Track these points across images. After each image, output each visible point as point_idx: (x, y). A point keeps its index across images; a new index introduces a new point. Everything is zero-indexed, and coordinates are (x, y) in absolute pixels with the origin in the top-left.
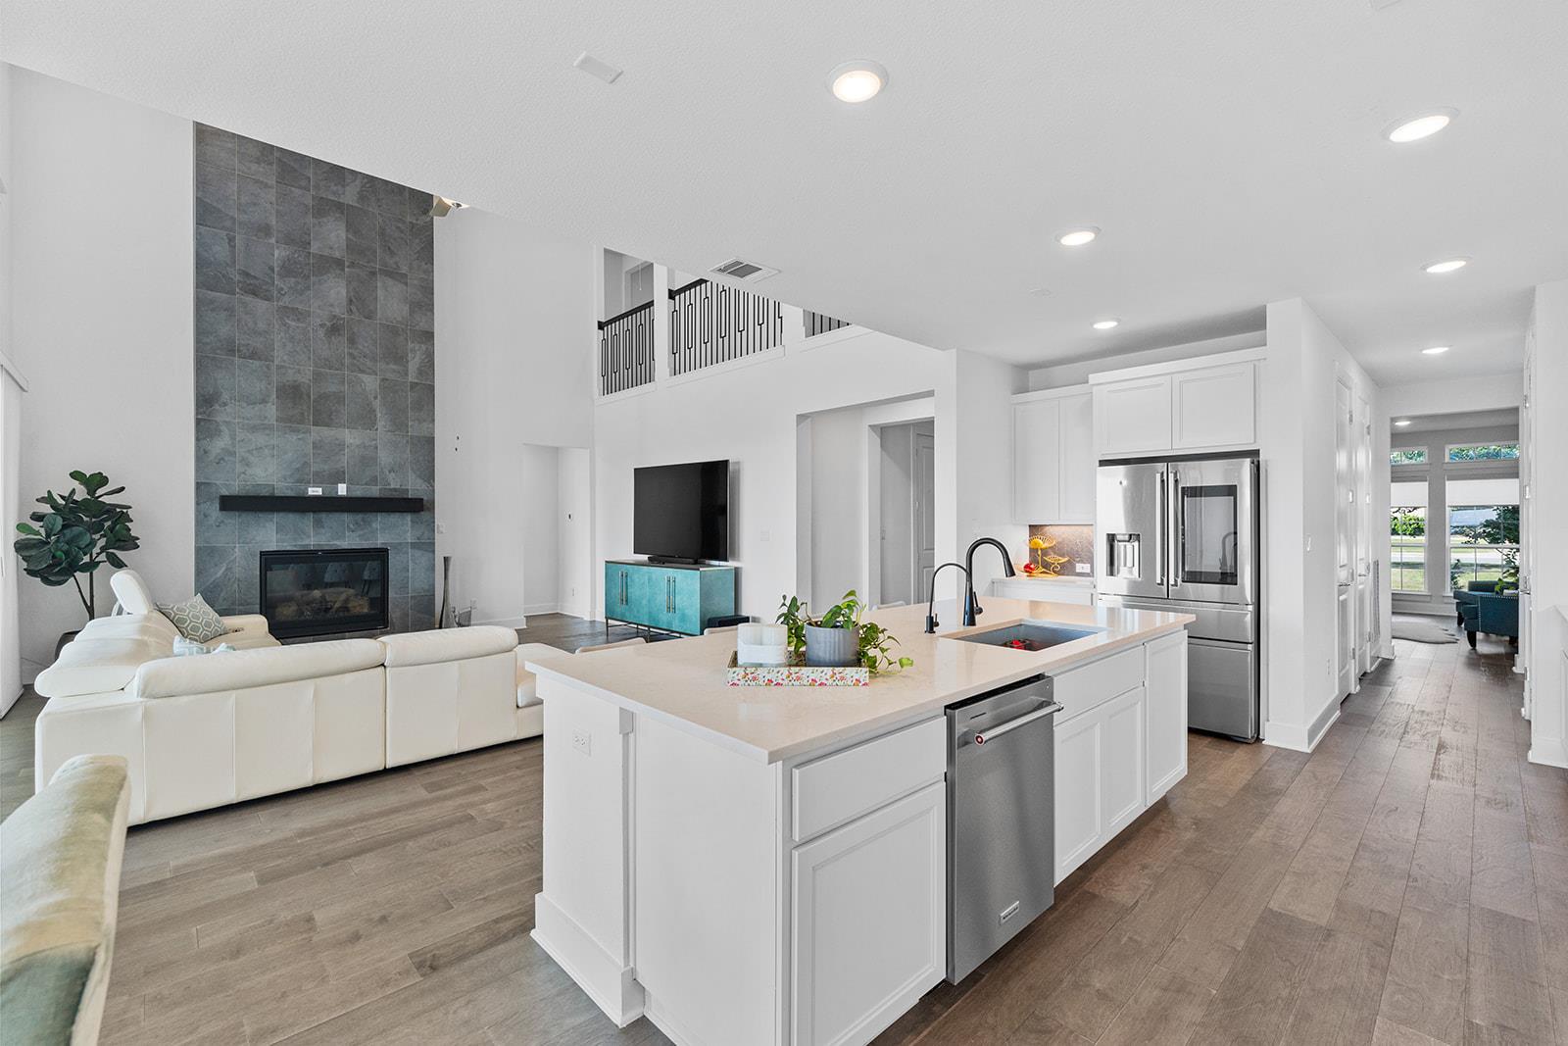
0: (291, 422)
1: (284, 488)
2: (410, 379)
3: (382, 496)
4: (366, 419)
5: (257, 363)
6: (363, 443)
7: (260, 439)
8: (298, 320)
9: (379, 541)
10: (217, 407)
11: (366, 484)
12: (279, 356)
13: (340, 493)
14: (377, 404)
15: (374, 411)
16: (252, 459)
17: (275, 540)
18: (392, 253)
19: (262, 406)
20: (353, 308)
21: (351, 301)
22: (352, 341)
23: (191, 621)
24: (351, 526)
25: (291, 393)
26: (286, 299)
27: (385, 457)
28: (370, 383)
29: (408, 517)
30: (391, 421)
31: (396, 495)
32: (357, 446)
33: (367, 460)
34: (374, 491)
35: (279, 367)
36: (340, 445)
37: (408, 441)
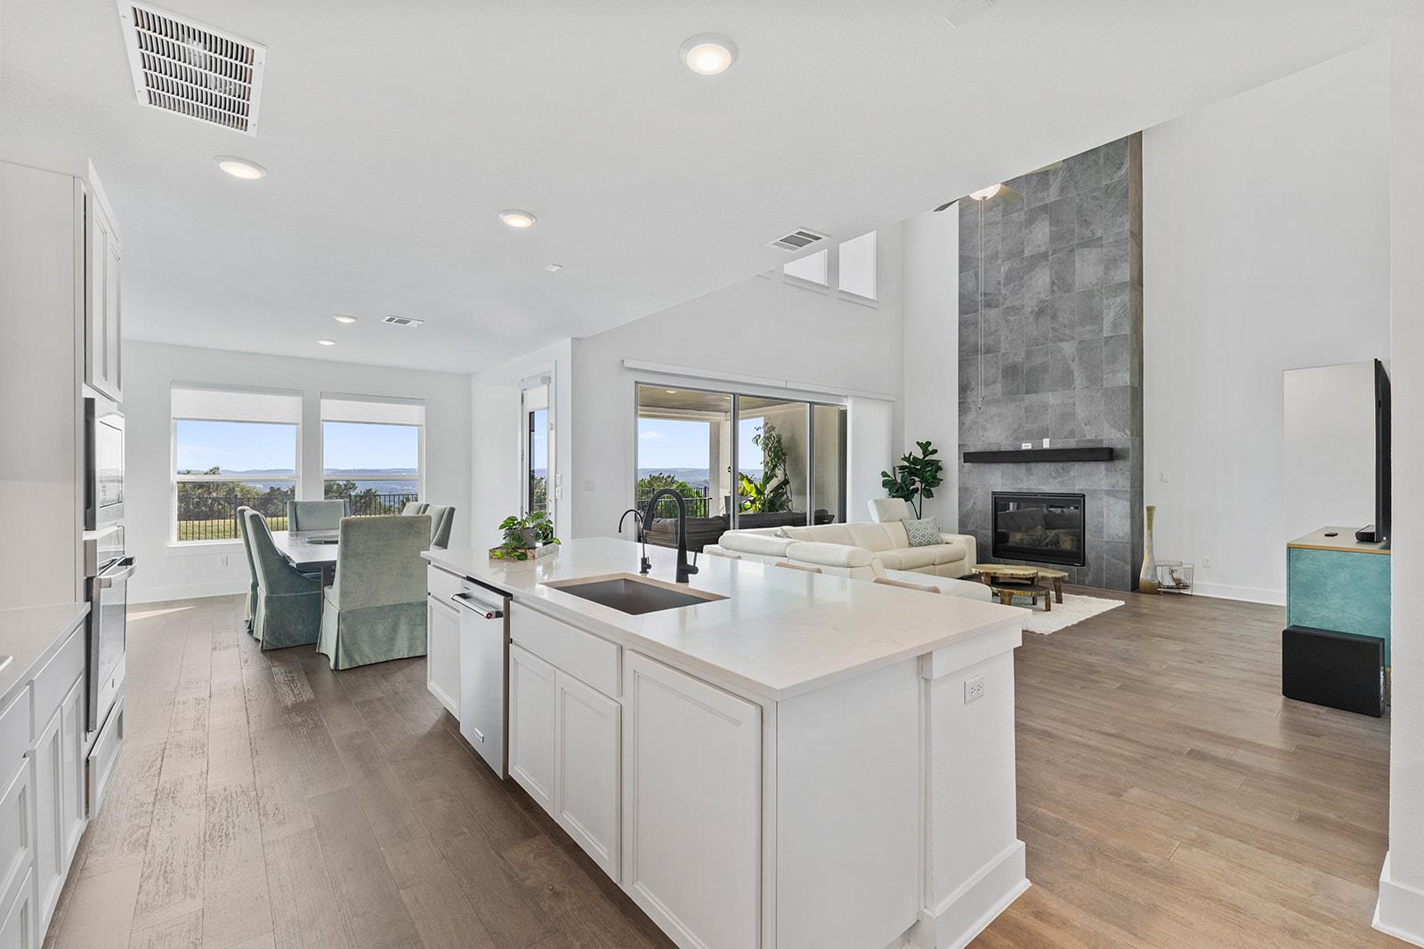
0: (1011, 395)
1: (1007, 445)
2: (1105, 335)
3: (1079, 447)
4: (1066, 381)
5: (990, 356)
6: (1063, 402)
7: (993, 410)
8: (1016, 314)
9: (1077, 487)
10: (969, 392)
11: (1066, 437)
12: (1004, 346)
13: (1044, 447)
14: (1074, 366)
15: (1073, 372)
16: (988, 425)
17: (1000, 484)
18: (1089, 225)
19: (993, 386)
20: (1055, 288)
21: (1053, 283)
22: (1054, 317)
24: (1053, 474)
25: (1011, 372)
26: (1008, 302)
27: (1082, 412)
28: (1068, 348)
29: (1102, 466)
30: (1087, 378)
31: (1091, 445)
32: (1058, 405)
33: (1067, 416)
34: (1072, 444)
35: (1003, 355)
36: (1044, 406)
37: (1102, 394)
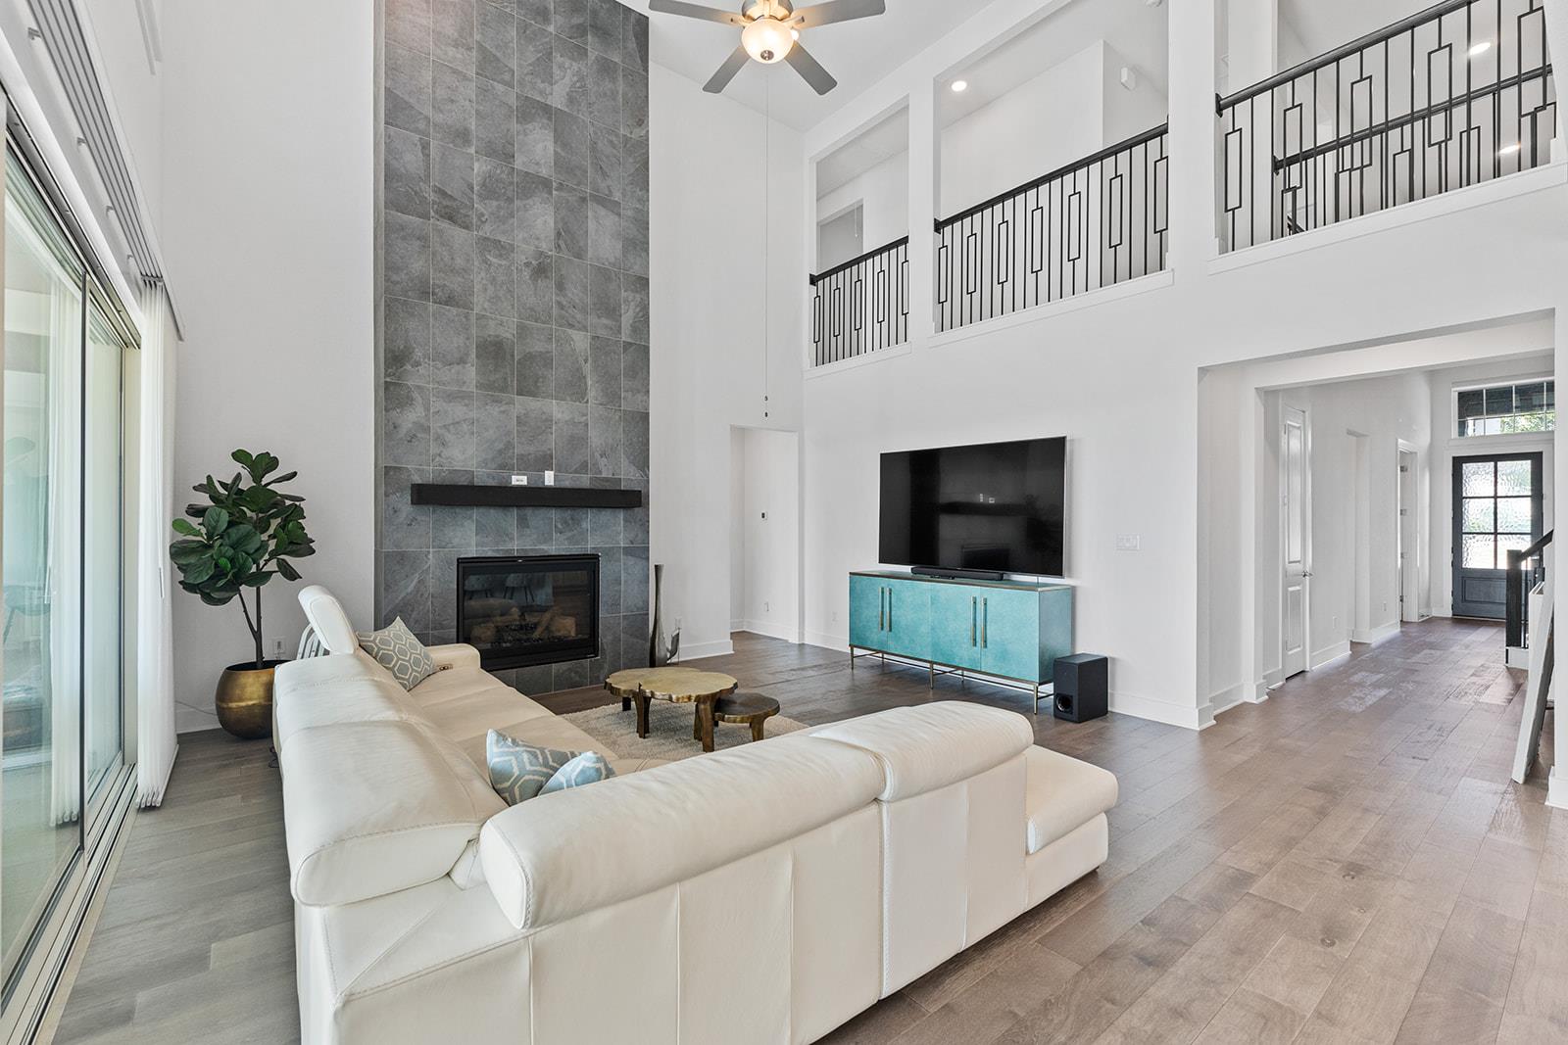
0: (493, 390)
1: (484, 475)
2: (624, 339)
3: (593, 487)
4: (575, 389)
5: (454, 310)
6: (573, 418)
7: (458, 411)
8: (501, 255)
9: (590, 545)
10: (408, 367)
11: (576, 472)
12: (480, 302)
13: (546, 483)
14: (587, 368)
15: (585, 377)
16: (449, 437)
17: (474, 543)
18: (605, 175)
19: (460, 367)
20: (562, 243)
21: (559, 234)
22: (560, 287)
23: (399, 659)
24: (559, 526)
25: (493, 352)
26: (487, 227)
27: (596, 438)
28: (580, 341)
29: (621, 515)
30: (602, 391)
31: (608, 486)
32: (566, 421)
33: (577, 441)
34: (584, 481)
35: (480, 317)
36: (546, 420)
37: (620, 417)
